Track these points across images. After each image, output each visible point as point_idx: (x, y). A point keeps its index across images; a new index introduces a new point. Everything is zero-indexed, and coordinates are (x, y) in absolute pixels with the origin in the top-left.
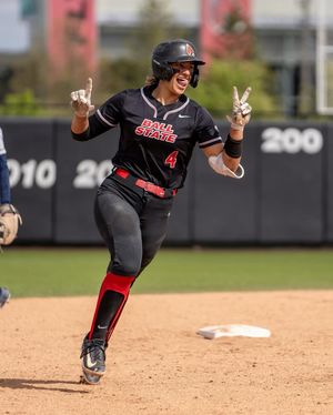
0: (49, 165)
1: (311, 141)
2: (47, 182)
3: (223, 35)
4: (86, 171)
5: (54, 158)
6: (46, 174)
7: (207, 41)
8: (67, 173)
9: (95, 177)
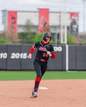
0: (6, 54)
1: (60, 49)
2: (5, 57)
3: (43, 27)
4: (13, 55)
5: (7, 53)
6: (5, 56)
7: (39, 28)
8: (9, 55)
9: (15, 56)
